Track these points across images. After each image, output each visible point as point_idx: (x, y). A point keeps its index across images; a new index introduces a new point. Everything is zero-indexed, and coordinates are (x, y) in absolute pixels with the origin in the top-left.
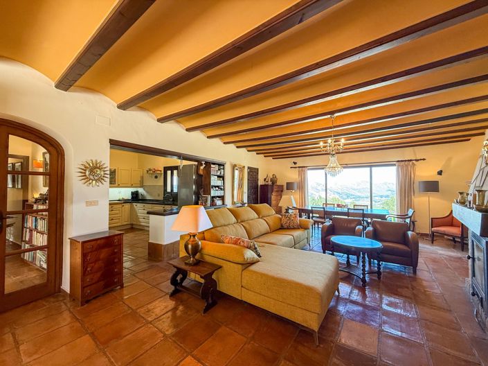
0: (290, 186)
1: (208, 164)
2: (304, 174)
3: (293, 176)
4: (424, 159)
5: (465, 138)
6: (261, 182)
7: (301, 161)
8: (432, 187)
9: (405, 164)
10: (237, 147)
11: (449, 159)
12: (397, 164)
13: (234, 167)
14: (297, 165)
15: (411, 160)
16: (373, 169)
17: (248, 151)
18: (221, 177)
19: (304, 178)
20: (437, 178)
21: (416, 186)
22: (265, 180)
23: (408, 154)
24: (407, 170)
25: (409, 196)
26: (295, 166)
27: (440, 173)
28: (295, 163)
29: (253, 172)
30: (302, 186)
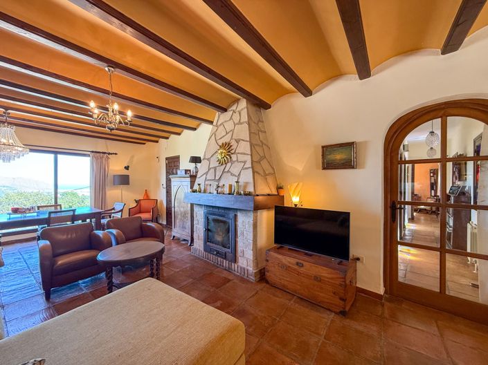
4: (116, 154)
5: (140, 142)
8: (124, 180)
9: (100, 158)
11: (133, 157)
12: (92, 154)
15: (105, 153)
20: (125, 172)
21: (110, 179)
24: (101, 162)
27: (127, 168)
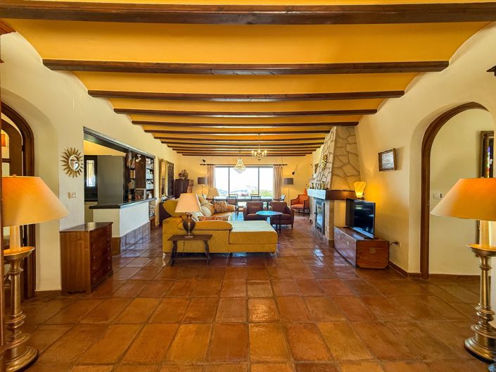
0: (201, 181)
1: (144, 157)
2: (213, 171)
3: (203, 172)
4: (287, 165)
5: (303, 155)
6: (176, 177)
7: (209, 160)
8: (290, 181)
9: (278, 167)
10: (162, 142)
11: (297, 166)
12: (273, 166)
13: (161, 161)
14: (205, 163)
15: (280, 165)
16: (260, 169)
17: (168, 146)
18: (152, 171)
19: (213, 174)
20: (292, 176)
21: (283, 181)
22: (180, 174)
23: (279, 160)
24: (279, 171)
25: (280, 187)
26: (203, 163)
27: (293, 173)
28: (204, 161)
29: (171, 167)
30: (211, 181)
